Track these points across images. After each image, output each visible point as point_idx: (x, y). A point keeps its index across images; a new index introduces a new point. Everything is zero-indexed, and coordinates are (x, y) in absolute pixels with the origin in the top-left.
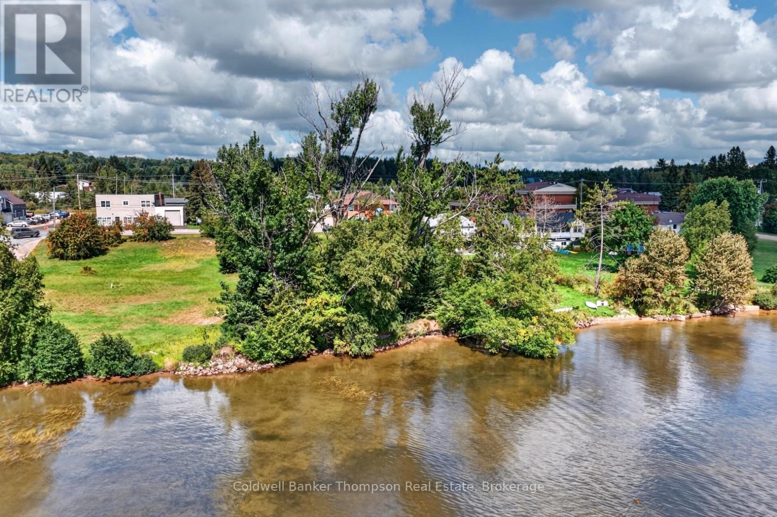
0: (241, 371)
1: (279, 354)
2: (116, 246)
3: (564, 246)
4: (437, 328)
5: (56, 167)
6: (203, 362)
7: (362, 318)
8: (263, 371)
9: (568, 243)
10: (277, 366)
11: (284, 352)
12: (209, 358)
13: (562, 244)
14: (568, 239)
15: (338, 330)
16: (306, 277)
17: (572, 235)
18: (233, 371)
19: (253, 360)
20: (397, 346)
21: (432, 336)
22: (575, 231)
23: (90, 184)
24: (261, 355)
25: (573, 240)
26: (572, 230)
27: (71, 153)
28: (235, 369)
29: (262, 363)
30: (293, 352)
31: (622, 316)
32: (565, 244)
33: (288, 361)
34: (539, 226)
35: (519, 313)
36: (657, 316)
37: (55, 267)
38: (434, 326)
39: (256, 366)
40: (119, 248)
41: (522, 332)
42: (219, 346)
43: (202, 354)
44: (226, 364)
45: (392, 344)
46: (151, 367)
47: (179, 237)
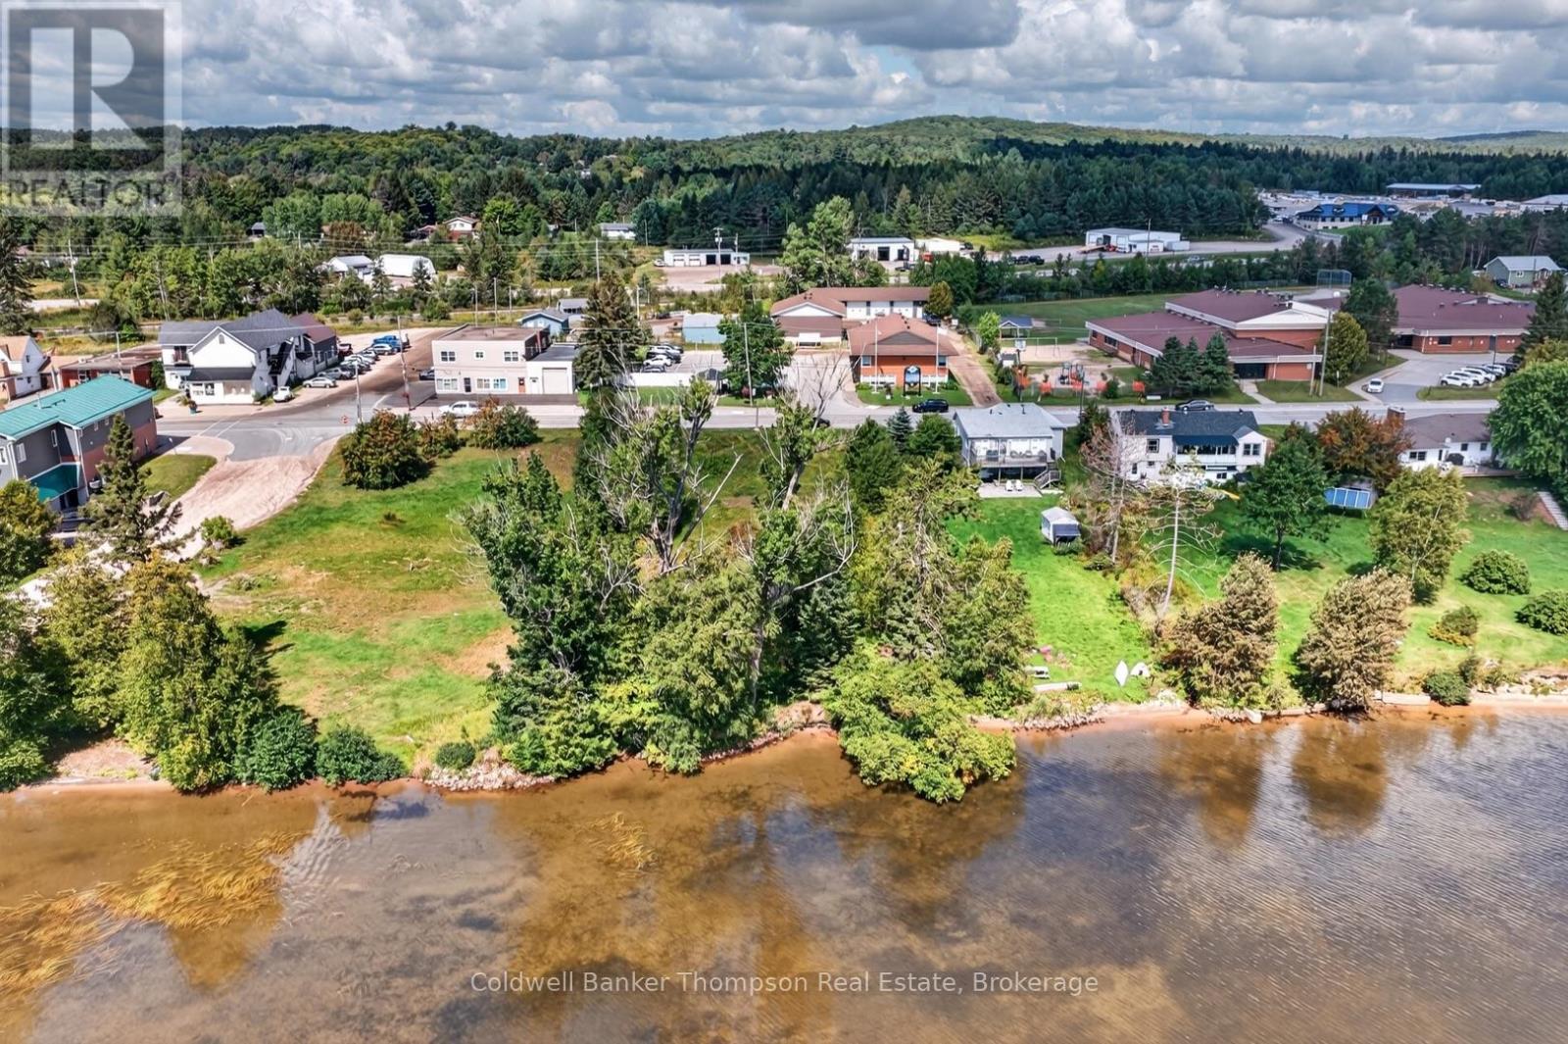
0: (509, 788)
1: (559, 766)
2: (446, 457)
3: (1222, 481)
4: (822, 717)
5: (418, 190)
6: (460, 769)
7: (678, 721)
8: (536, 788)
9: (1230, 475)
10: (558, 780)
11: (567, 764)
12: (470, 764)
13: (1219, 476)
14: (1232, 468)
15: (647, 734)
16: (602, 659)
17: (1241, 461)
18: (496, 786)
19: (525, 772)
20: (749, 750)
21: (815, 730)
22: (1247, 452)
23: (474, 225)
24: (534, 767)
25: (1241, 469)
26: (1240, 449)
27: (459, 128)
28: (499, 784)
29: (538, 776)
30: (581, 763)
31: (1157, 703)
32: (1224, 476)
33: (574, 774)
34: (1177, 440)
35: (913, 728)
36: (1216, 710)
37: (348, 506)
38: (818, 713)
39: (529, 780)
40: (452, 461)
41: (911, 760)
42: (486, 745)
43: (462, 756)
44: (490, 775)
45: (742, 745)
46: (396, 770)
47: (548, 438)
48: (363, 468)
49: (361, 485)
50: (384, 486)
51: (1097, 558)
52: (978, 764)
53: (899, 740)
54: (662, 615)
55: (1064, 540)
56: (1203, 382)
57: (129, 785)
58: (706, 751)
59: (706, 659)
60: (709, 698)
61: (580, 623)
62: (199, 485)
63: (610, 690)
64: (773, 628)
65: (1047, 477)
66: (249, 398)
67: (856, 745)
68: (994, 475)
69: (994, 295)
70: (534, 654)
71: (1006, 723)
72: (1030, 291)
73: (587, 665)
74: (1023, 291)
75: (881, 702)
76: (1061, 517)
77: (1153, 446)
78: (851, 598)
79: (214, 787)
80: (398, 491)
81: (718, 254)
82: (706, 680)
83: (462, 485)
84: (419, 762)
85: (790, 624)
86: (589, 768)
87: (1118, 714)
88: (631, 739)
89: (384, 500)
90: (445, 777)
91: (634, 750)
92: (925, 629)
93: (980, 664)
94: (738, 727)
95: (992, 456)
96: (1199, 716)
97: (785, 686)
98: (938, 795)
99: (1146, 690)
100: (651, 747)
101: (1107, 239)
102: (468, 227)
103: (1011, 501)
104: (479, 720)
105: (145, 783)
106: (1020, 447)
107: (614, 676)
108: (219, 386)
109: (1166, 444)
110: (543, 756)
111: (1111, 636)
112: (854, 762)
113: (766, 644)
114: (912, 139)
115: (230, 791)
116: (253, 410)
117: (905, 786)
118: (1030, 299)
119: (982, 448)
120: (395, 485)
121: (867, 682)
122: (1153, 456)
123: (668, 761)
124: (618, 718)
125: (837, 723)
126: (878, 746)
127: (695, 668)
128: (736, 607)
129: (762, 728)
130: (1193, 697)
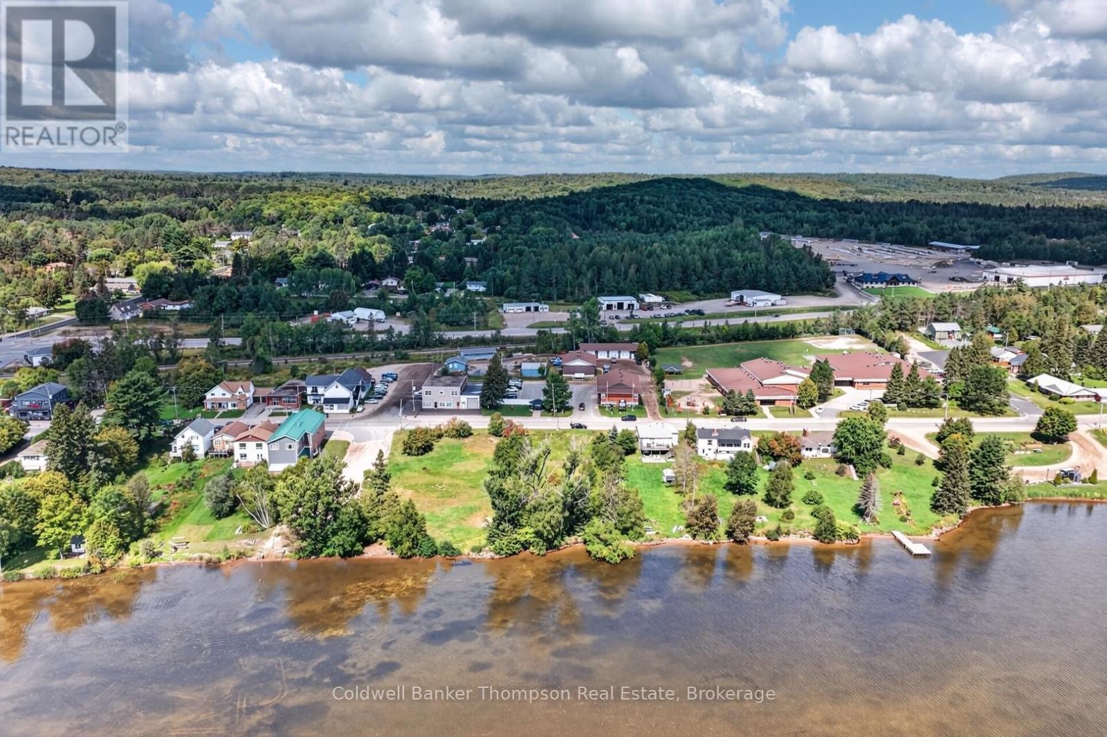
0: (492, 559)
1: (506, 553)
2: (437, 442)
6: (478, 553)
7: (540, 540)
8: (500, 559)
10: (506, 557)
11: (508, 552)
12: (481, 552)
15: (530, 544)
16: (519, 522)
17: (743, 449)
18: (489, 558)
19: (497, 554)
20: (560, 549)
21: (578, 544)
22: (745, 447)
23: (398, 283)
24: (499, 553)
26: (742, 445)
29: (500, 555)
30: (512, 552)
31: (682, 538)
33: (510, 555)
34: (719, 441)
35: (606, 543)
36: (700, 540)
37: (406, 463)
38: (580, 539)
39: (498, 556)
40: (440, 444)
41: (605, 552)
42: (485, 547)
43: (479, 550)
44: (487, 554)
45: (557, 548)
46: (460, 554)
47: (475, 433)
48: (410, 448)
49: (409, 454)
50: (418, 455)
51: (679, 489)
52: (624, 553)
53: (601, 546)
54: (535, 509)
55: (670, 482)
56: (745, 409)
57: (385, 557)
58: (547, 549)
59: (549, 522)
60: (549, 534)
61: (514, 511)
62: (348, 453)
63: (521, 531)
64: (567, 514)
65: (669, 454)
66: (347, 411)
67: (590, 548)
68: (648, 453)
69: (672, 342)
70: (499, 521)
71: (637, 543)
72: (689, 340)
73: (515, 523)
74: (686, 340)
75: (597, 535)
76: (669, 473)
77: (710, 443)
78: (590, 504)
79: (410, 557)
80: (422, 457)
81: (532, 305)
82: (549, 528)
83: (446, 454)
84: (466, 551)
85: (572, 513)
86: (514, 553)
87: (670, 541)
88: (526, 546)
89: (419, 461)
90: (473, 555)
91: (526, 549)
92: (612, 514)
93: (628, 525)
94: (556, 542)
95: (649, 446)
96: (695, 542)
97: (570, 531)
98: (612, 562)
99: (680, 534)
100: (531, 548)
101: (742, 297)
102: (395, 283)
103: (654, 464)
104: (482, 540)
105: (389, 555)
106: (660, 442)
107: (522, 526)
108: (336, 406)
109: (715, 442)
110: (502, 549)
111: (675, 517)
112: (589, 552)
113: (564, 518)
114: (646, 198)
115: (414, 558)
116: (350, 417)
117: (603, 559)
118: (689, 344)
119: (645, 442)
120: (422, 454)
121: (593, 530)
122: (710, 446)
123: (536, 552)
124: (523, 539)
125: (585, 542)
126: (598, 549)
127: (546, 525)
128: (556, 507)
129: (563, 543)
130: (694, 536)
